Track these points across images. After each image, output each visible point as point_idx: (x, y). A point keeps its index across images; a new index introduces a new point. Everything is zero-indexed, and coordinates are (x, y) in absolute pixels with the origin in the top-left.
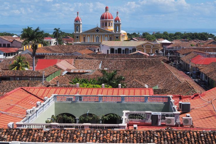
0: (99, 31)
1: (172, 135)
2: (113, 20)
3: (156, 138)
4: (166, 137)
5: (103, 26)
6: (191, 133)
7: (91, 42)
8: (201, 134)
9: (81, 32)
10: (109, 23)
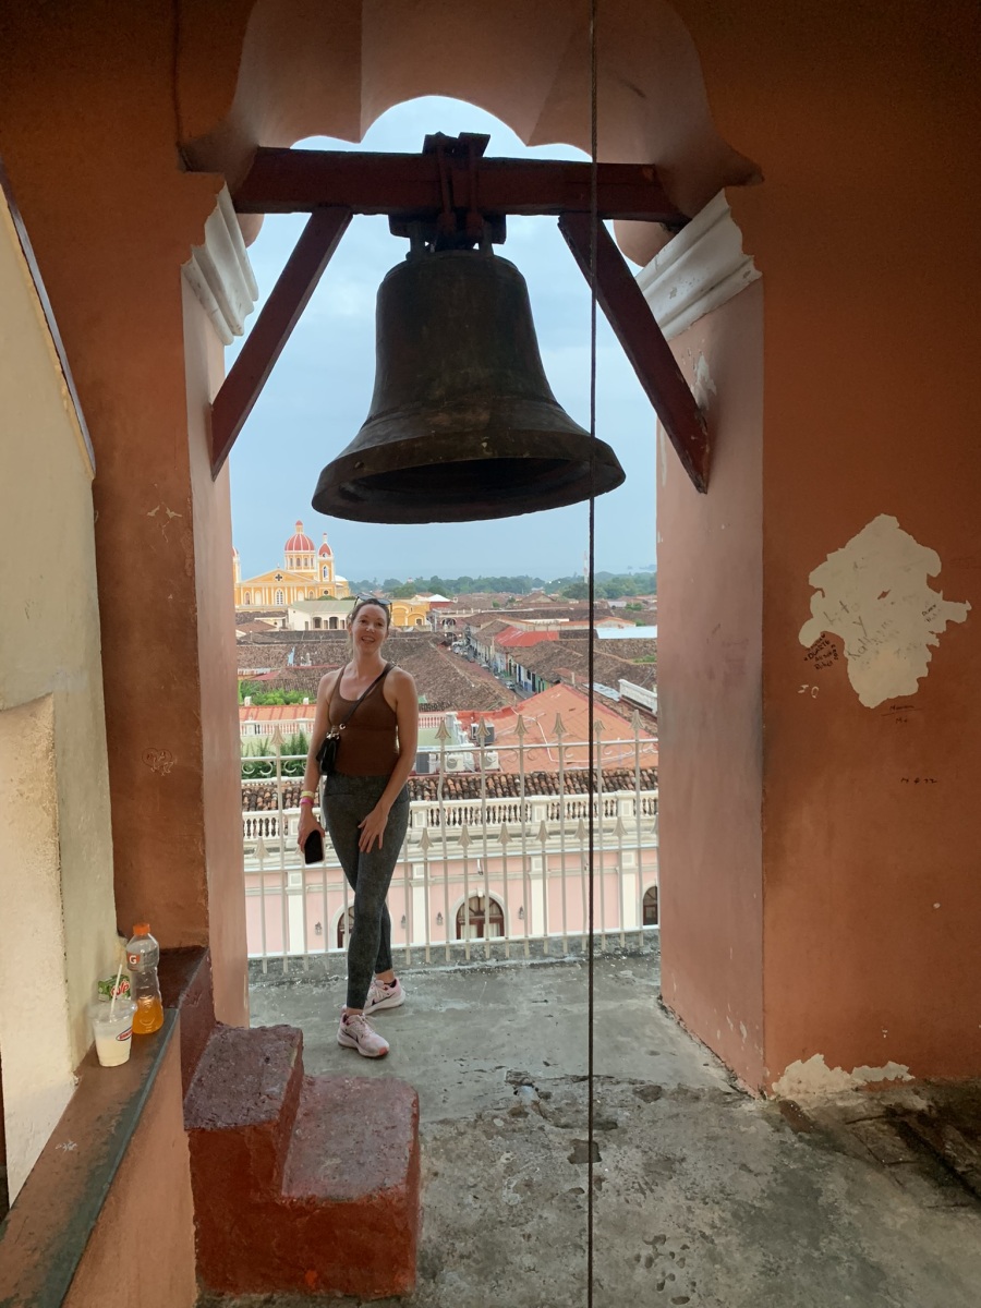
0: (281, 578)
1: (458, 785)
2: (314, 552)
3: (427, 793)
4: (446, 789)
6: (496, 778)
8: (514, 779)
10: (306, 559)
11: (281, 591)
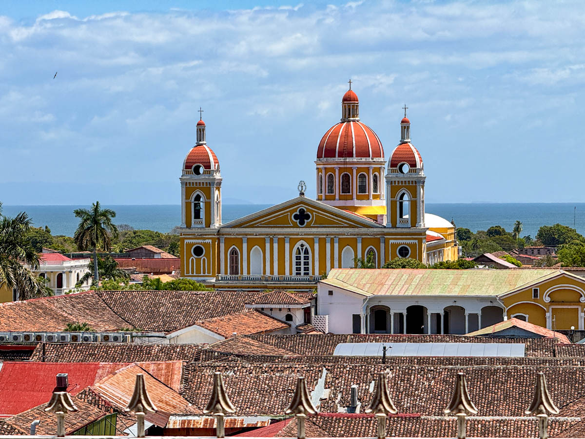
0: (308, 217)
2: (381, 159)
5: (331, 190)
7: (268, 273)
9: (217, 224)
10: (362, 177)
11: (307, 245)
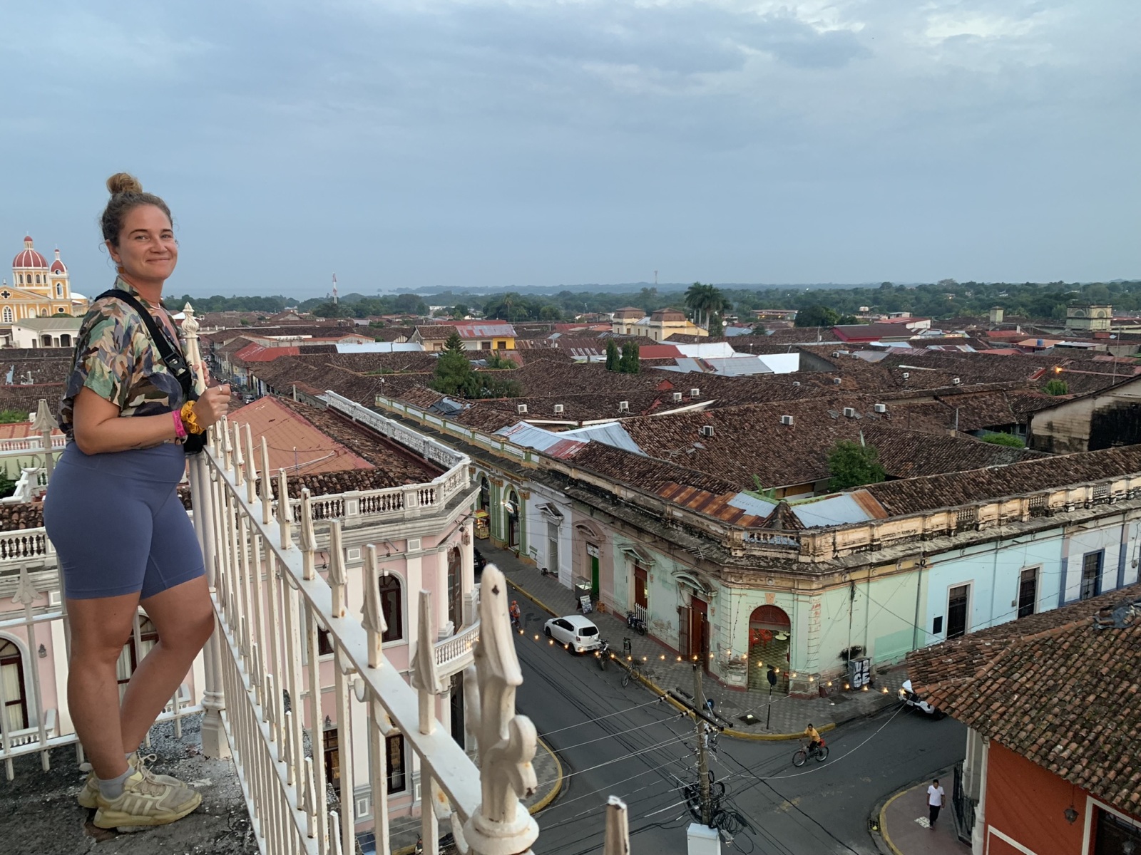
0: (9, 295)
2: (47, 268)
5: (22, 282)
10: (38, 276)
11: (9, 308)
